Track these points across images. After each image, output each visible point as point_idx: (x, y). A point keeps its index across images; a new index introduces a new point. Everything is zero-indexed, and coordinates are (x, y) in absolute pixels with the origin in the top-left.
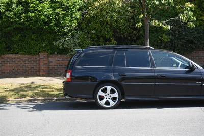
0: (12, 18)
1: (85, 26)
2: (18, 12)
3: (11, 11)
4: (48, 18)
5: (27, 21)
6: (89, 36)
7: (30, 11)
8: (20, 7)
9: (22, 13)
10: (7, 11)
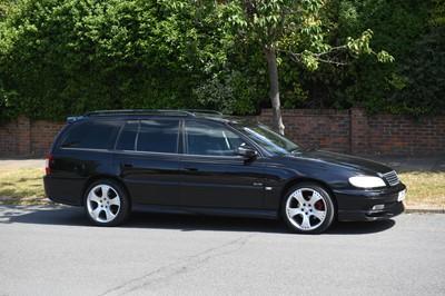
0: (111, 51)
1: (244, 61)
2: (120, 39)
3: (108, 38)
4: (174, 48)
5: (136, 55)
6: (255, 80)
7: (141, 37)
8: (124, 30)
9: (127, 41)
10: (103, 38)
